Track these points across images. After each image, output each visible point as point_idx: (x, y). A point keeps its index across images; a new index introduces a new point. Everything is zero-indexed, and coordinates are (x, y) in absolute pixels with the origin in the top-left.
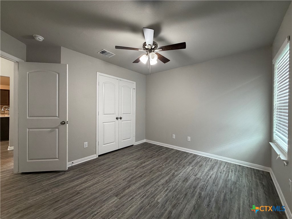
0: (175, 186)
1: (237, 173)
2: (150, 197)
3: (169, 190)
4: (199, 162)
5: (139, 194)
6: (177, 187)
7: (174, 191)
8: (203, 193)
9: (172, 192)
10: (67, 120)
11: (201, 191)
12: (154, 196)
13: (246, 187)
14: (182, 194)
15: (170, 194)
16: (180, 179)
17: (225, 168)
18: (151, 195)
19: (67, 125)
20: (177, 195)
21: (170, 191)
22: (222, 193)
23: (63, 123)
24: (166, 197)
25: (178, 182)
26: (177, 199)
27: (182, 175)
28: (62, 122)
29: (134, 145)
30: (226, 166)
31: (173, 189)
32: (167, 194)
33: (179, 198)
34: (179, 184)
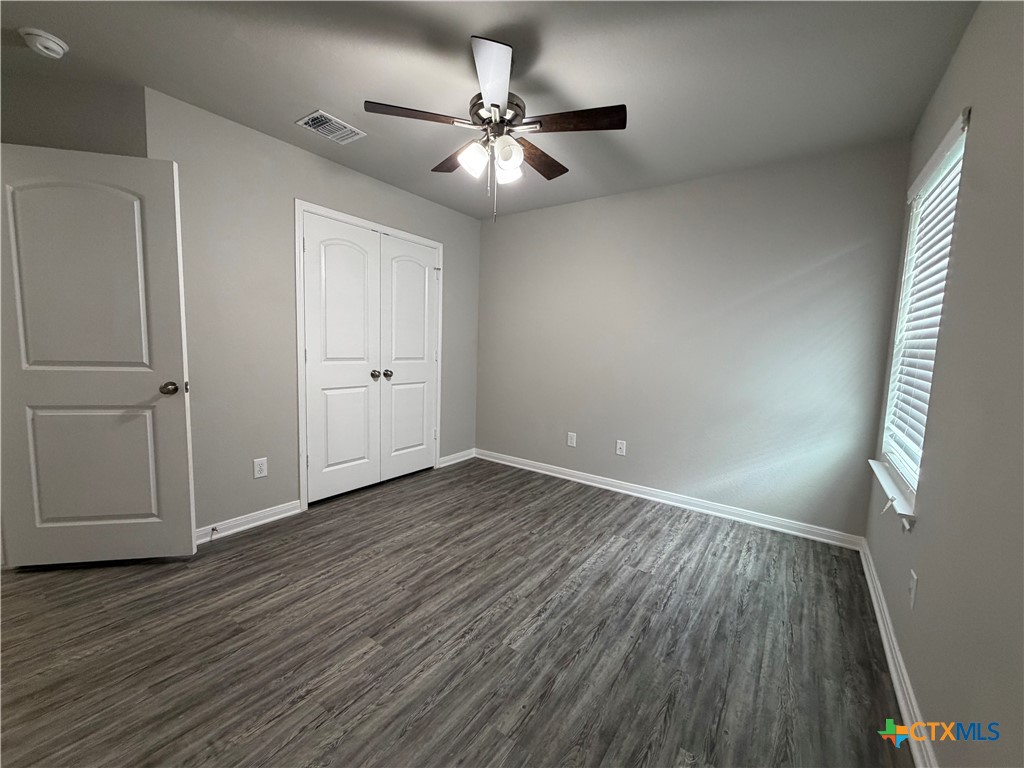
0: (569, 599)
1: (763, 555)
2: (488, 636)
3: (548, 612)
4: (650, 523)
5: (449, 627)
6: (575, 601)
7: (566, 615)
8: (654, 619)
9: (558, 618)
10: (186, 379)
11: (649, 613)
12: (498, 633)
13: (785, 596)
14: (588, 624)
15: (552, 623)
16: (584, 578)
17: (729, 540)
18: (490, 629)
19: (187, 395)
20: (575, 628)
21: (552, 615)
22: (713, 616)
23: (171, 390)
24: (539, 635)
25: (580, 585)
26: (574, 638)
27: (594, 563)
28: (167, 385)
29: (437, 467)
30: (731, 535)
31: (562, 609)
32: (543, 624)
33: (580, 635)
34: (581, 595)
